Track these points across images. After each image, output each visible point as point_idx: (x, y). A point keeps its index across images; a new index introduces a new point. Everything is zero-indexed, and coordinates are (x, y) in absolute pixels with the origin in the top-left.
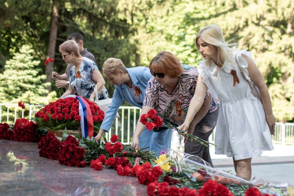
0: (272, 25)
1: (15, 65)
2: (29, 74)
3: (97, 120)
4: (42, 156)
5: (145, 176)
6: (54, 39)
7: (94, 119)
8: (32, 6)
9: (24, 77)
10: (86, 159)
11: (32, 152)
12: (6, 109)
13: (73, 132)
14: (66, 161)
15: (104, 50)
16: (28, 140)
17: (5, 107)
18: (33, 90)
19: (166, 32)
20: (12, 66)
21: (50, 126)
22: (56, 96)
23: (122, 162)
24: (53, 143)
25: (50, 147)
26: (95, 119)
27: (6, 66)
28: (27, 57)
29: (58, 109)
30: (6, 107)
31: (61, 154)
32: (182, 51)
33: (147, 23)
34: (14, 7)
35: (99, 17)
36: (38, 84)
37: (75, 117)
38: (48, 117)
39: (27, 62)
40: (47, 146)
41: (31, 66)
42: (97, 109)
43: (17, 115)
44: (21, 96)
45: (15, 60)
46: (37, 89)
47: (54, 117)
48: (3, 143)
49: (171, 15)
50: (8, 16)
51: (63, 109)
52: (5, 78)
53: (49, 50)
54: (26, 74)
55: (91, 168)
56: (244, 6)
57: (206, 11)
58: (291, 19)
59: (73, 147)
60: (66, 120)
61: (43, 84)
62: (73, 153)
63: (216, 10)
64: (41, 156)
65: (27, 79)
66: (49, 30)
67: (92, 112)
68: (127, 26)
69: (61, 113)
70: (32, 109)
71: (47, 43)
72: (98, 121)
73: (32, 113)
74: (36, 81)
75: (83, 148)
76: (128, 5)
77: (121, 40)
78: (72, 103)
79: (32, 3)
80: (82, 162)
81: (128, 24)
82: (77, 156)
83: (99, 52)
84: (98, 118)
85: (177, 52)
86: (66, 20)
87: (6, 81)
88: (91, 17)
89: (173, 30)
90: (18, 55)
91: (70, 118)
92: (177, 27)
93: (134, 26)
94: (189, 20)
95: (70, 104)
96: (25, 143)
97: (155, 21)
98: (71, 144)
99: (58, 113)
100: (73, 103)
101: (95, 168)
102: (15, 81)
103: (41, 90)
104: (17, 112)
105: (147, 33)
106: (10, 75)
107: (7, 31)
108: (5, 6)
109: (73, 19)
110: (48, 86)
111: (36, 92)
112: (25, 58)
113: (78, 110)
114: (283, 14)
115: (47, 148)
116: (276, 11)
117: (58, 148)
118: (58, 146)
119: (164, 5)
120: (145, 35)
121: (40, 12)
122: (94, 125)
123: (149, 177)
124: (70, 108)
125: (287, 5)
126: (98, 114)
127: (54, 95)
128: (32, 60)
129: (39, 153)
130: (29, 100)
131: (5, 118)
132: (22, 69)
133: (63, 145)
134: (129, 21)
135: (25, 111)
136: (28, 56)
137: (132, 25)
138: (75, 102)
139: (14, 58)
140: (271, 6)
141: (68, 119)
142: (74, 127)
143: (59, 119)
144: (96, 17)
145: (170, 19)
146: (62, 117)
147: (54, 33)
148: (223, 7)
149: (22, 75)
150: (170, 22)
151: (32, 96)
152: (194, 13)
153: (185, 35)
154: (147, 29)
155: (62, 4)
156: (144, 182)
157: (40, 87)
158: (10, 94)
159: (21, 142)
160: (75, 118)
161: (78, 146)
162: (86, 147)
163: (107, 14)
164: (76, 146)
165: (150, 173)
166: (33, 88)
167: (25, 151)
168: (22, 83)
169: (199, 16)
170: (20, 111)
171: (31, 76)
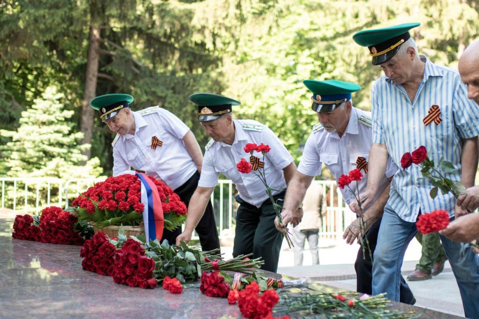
0: (434, 46)
1: (35, 117)
2: (58, 132)
3: (170, 210)
4: (87, 270)
5: (251, 305)
6: (93, 75)
7: (164, 208)
8: (59, 24)
9: (49, 136)
10: (156, 276)
11: (71, 263)
12: (22, 185)
13: (132, 229)
14: (125, 279)
15: (170, 92)
16: (63, 242)
17: (21, 184)
18: (63, 155)
19: (266, 61)
20: (32, 119)
21: (97, 220)
22: (99, 164)
23: (213, 281)
24: (104, 249)
25: (98, 255)
26: (166, 209)
27: (21, 120)
28: (54, 105)
29: (109, 193)
30: (24, 182)
31: (117, 267)
32: (292, 91)
33: (237, 47)
34: (32, 27)
35: (163, 39)
36: (71, 146)
37: (135, 206)
38: (93, 207)
39: (54, 112)
40: (94, 254)
41: (60, 119)
42: (168, 193)
43: (39, 195)
44: (45, 165)
45: (36, 109)
46: (70, 154)
47: (103, 206)
48: (25, 247)
49: (275, 34)
50: (24, 42)
51: (117, 193)
52: (21, 139)
53: (87, 92)
54: (52, 132)
55: (164, 291)
56: (389, 18)
57: (329, 27)
58: (463, 37)
59: (136, 256)
60: (121, 211)
61: (78, 147)
62: (136, 267)
63: (344, 25)
64: (84, 269)
65: (54, 140)
66: (86, 60)
67: (161, 197)
68: (207, 52)
69: (114, 199)
70: (63, 186)
71: (84, 81)
72: (170, 212)
73: (63, 192)
74: (68, 142)
75: (152, 259)
76: (207, 20)
77: (197, 75)
78: (130, 183)
79: (60, 21)
80: (150, 281)
81: (208, 50)
82: (142, 271)
83: (163, 95)
84: (170, 207)
85: (285, 92)
86: (111, 46)
87: (22, 142)
88: (151, 40)
89: (277, 57)
90: (40, 103)
91: (128, 207)
92: (283, 53)
93: (216, 53)
94: (303, 42)
95: (128, 186)
96: (59, 246)
97: (250, 44)
98: (133, 252)
99: (109, 199)
100: (132, 184)
101: (171, 290)
102: (36, 143)
103: (76, 155)
104: (40, 191)
105: (238, 63)
106: (28, 134)
107: (22, 64)
108: (18, 27)
109: (123, 43)
110: (86, 149)
111: (69, 159)
112: (51, 106)
113: (140, 195)
114: (451, 30)
115: (94, 257)
116: (440, 26)
117: (111, 258)
118: (111, 254)
119: (264, 19)
120: (234, 66)
121: (71, 34)
122: (165, 218)
123: (258, 307)
124: (127, 191)
125: (458, 15)
126: (171, 201)
127: (96, 164)
128: (62, 110)
129: (83, 265)
130: (58, 172)
131: (22, 199)
132: (47, 123)
133: (119, 254)
134: (209, 46)
135: (52, 189)
136: (55, 103)
137: (214, 51)
138: (135, 182)
139: (33, 106)
140: (431, 16)
141: (125, 209)
142: (134, 222)
143: (111, 209)
144: (157, 40)
145: (272, 40)
146: (115, 207)
147: (94, 67)
148: (355, 20)
149: (47, 134)
150: (273, 45)
151: (62, 165)
152: (310, 30)
153: (296, 64)
154: (238, 57)
155: (106, 21)
156: (250, 315)
157: (75, 151)
158: (29, 163)
159: (52, 245)
160: (135, 208)
161: (144, 255)
162: (156, 256)
163: (174, 35)
164: (140, 256)
165: (260, 301)
166: (63, 153)
167: (60, 261)
168: (47, 145)
169: (319, 35)
170: (44, 189)
171: (61, 135)
